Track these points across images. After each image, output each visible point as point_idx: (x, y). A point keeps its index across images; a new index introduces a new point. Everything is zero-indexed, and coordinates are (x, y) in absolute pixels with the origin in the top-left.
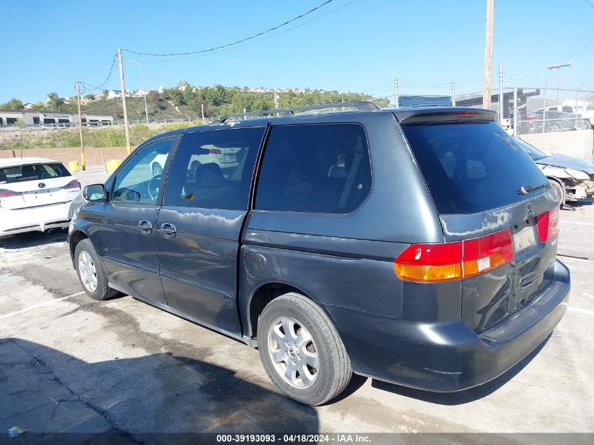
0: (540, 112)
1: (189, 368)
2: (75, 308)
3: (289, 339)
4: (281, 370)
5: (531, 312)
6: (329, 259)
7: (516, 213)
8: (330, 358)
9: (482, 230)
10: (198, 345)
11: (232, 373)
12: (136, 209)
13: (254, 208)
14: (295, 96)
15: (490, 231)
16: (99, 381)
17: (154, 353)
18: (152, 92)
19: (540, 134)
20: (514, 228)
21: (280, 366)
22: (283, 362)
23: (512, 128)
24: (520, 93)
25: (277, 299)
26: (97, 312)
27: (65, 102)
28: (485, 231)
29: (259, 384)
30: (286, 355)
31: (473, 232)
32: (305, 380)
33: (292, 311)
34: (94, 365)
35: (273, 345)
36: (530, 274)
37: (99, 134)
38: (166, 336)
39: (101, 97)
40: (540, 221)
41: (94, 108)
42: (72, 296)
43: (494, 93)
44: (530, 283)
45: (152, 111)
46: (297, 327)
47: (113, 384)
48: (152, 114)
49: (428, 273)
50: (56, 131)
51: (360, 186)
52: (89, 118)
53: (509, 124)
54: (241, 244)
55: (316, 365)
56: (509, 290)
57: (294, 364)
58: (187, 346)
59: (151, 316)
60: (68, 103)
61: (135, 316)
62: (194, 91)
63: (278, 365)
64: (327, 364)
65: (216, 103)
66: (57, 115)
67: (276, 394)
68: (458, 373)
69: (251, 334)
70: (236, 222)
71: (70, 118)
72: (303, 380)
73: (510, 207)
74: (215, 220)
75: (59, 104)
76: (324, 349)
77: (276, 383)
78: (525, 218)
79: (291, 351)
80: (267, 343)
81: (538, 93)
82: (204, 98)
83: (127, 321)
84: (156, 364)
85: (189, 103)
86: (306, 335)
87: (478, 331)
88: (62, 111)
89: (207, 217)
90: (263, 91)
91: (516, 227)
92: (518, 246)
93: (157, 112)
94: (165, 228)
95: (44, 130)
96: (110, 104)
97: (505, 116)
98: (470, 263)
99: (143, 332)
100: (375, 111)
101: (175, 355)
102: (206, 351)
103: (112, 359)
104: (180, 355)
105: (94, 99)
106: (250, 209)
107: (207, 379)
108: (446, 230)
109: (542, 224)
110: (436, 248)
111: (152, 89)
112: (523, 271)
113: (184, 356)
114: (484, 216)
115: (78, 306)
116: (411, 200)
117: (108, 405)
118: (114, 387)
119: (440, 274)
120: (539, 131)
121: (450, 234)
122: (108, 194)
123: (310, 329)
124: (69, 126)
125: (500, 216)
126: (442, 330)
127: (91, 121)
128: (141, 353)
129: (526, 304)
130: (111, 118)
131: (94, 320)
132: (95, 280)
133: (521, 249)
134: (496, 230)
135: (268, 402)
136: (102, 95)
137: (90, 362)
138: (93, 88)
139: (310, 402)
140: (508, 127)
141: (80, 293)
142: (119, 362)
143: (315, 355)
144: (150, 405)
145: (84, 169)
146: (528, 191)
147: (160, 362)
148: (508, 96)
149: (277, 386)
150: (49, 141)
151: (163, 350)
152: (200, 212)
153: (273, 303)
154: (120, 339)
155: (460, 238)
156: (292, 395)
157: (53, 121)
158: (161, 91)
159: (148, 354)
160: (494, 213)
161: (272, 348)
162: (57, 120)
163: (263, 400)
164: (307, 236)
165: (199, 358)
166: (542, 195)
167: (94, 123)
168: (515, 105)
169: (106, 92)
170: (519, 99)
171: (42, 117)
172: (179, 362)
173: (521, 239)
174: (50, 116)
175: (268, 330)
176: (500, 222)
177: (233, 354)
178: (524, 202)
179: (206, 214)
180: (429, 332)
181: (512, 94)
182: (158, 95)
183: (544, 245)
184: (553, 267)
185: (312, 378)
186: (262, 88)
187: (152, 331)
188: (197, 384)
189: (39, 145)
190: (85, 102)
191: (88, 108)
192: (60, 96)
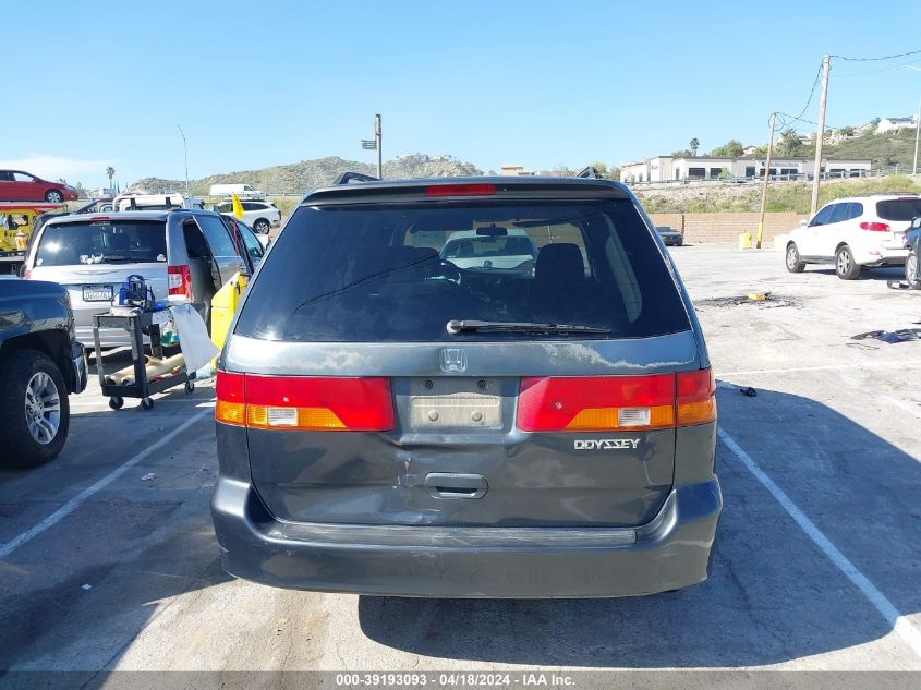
27: (804, 142)
39: (865, 131)
41: (846, 150)
52: (829, 166)
60: (808, 143)
66: (785, 162)
71: (800, 167)
75: (796, 147)
88: (794, 157)
96: (877, 142)
105: (852, 135)
127: (832, 170)
136: (869, 126)
145: (759, 247)
150: (742, 202)
162: (780, 170)
167: (836, 173)
169: (877, 123)
171: (758, 166)
189: (728, 208)
190: (836, 140)
191: (837, 150)
192: (799, 133)
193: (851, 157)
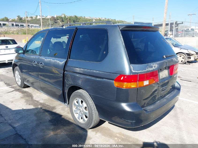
0: (183, 30)
1: (47, 113)
2: (13, 90)
3: (79, 105)
4: (76, 116)
5: (164, 100)
6: (93, 78)
7: (161, 65)
8: (92, 113)
9: (146, 70)
10: (51, 106)
11: (61, 116)
12: (32, 57)
13: (69, 58)
14: (101, 20)
15: (149, 71)
16: (15, 116)
17: (36, 107)
18: (52, 17)
19: (182, 37)
20: (160, 70)
21: (76, 115)
22: (77, 113)
23: (172, 35)
24: (176, 23)
25: (76, 91)
26: (20, 92)
27: (23, 19)
28: (147, 71)
29: (70, 120)
30: (78, 111)
31: (142, 71)
32: (84, 120)
33: (80, 96)
34: (14, 111)
35: (74, 107)
36: (165, 87)
37: (33, 31)
38: (42, 101)
39: (35, 18)
40: (171, 68)
41: (32, 21)
42: (13, 86)
43: (167, 23)
44: (165, 90)
45: (52, 24)
46: (82, 102)
47: (20, 118)
48: (52, 25)
49: (126, 85)
50: (19, 29)
51: (105, 52)
52: (30, 25)
53: (171, 33)
54: (64, 71)
55: (88, 115)
56: (156, 92)
57: (81, 114)
58: (48, 105)
59: (38, 94)
60: (24, 19)
61: (32, 94)
62: (67, 17)
63: (76, 114)
64: (91, 115)
65: (74, 22)
66: (20, 23)
67: (75, 124)
68: (134, 121)
69: (68, 103)
70: (63, 63)
71: (24, 24)
72: (83, 120)
73: (158, 62)
74: (56, 62)
75: (20, 19)
76: (90, 110)
77: (74, 120)
78: (164, 67)
79: (80, 110)
80: (72, 106)
81: (182, 23)
82: (70, 19)
83: (30, 96)
84: (36, 112)
85: (65, 21)
86: (85, 105)
87: (143, 107)
88: (22, 22)
89: (54, 61)
90: (90, 18)
91: (161, 70)
92: (161, 77)
93: (54, 24)
94: (40, 64)
95: (15, 28)
96: (38, 20)
97: (170, 31)
98: (141, 82)
99: (34, 100)
100: (112, 25)
101: (43, 108)
102: (54, 108)
103: (21, 109)
104: (44, 109)
105: (32, 18)
106: (68, 59)
107: (52, 118)
108: (132, 70)
109: (171, 69)
110: (129, 76)
111: (53, 16)
112: (162, 86)
113: (46, 109)
114: (147, 65)
115: (14, 90)
116: (122, 58)
117: (16, 125)
118: (19, 119)
119: (129, 86)
120: (182, 36)
121: (134, 71)
122: (24, 51)
123: (86, 102)
124: (23, 27)
125: (154, 66)
126: (129, 106)
127: (31, 26)
128: (32, 107)
129: (163, 97)
130: (38, 25)
131: (18, 95)
132: (20, 81)
133: (162, 78)
134: (152, 70)
135: (71, 127)
136: (35, 17)
137: (14, 110)
138: (31, 14)
139: (85, 128)
140: (171, 34)
141: (16, 85)
142: (23, 110)
143: (87, 112)
144: (30, 126)
146: (166, 57)
147: (38, 111)
148: (172, 24)
149: (75, 121)
150: (16, 32)
151: (39, 107)
152: (51, 59)
153: (74, 93)
154: (25, 102)
155: (138, 73)
156: (80, 125)
157: (18, 25)
158: (55, 17)
159: (34, 108)
160: (152, 64)
161: (74, 108)
162: (20, 25)
163: (70, 126)
164: (86, 70)
165: (50, 110)
166: (172, 59)
168: (174, 27)
169: (37, 16)
170: (176, 25)
171: (15, 24)
172: (44, 111)
173: (162, 74)
174: (17, 24)
175: (73, 102)
176: (154, 68)
177: (63, 109)
178: (164, 61)
179: (53, 60)
180: (125, 106)
181: (173, 23)
182: (55, 18)
183: (171, 77)
184: (175, 85)
185: (86, 119)
186: (90, 17)
187: (37, 99)
188: (48, 119)
189: (13, 33)
190: (29, 19)
191: (30, 21)
192: (21, 17)
193: (33, 23)
